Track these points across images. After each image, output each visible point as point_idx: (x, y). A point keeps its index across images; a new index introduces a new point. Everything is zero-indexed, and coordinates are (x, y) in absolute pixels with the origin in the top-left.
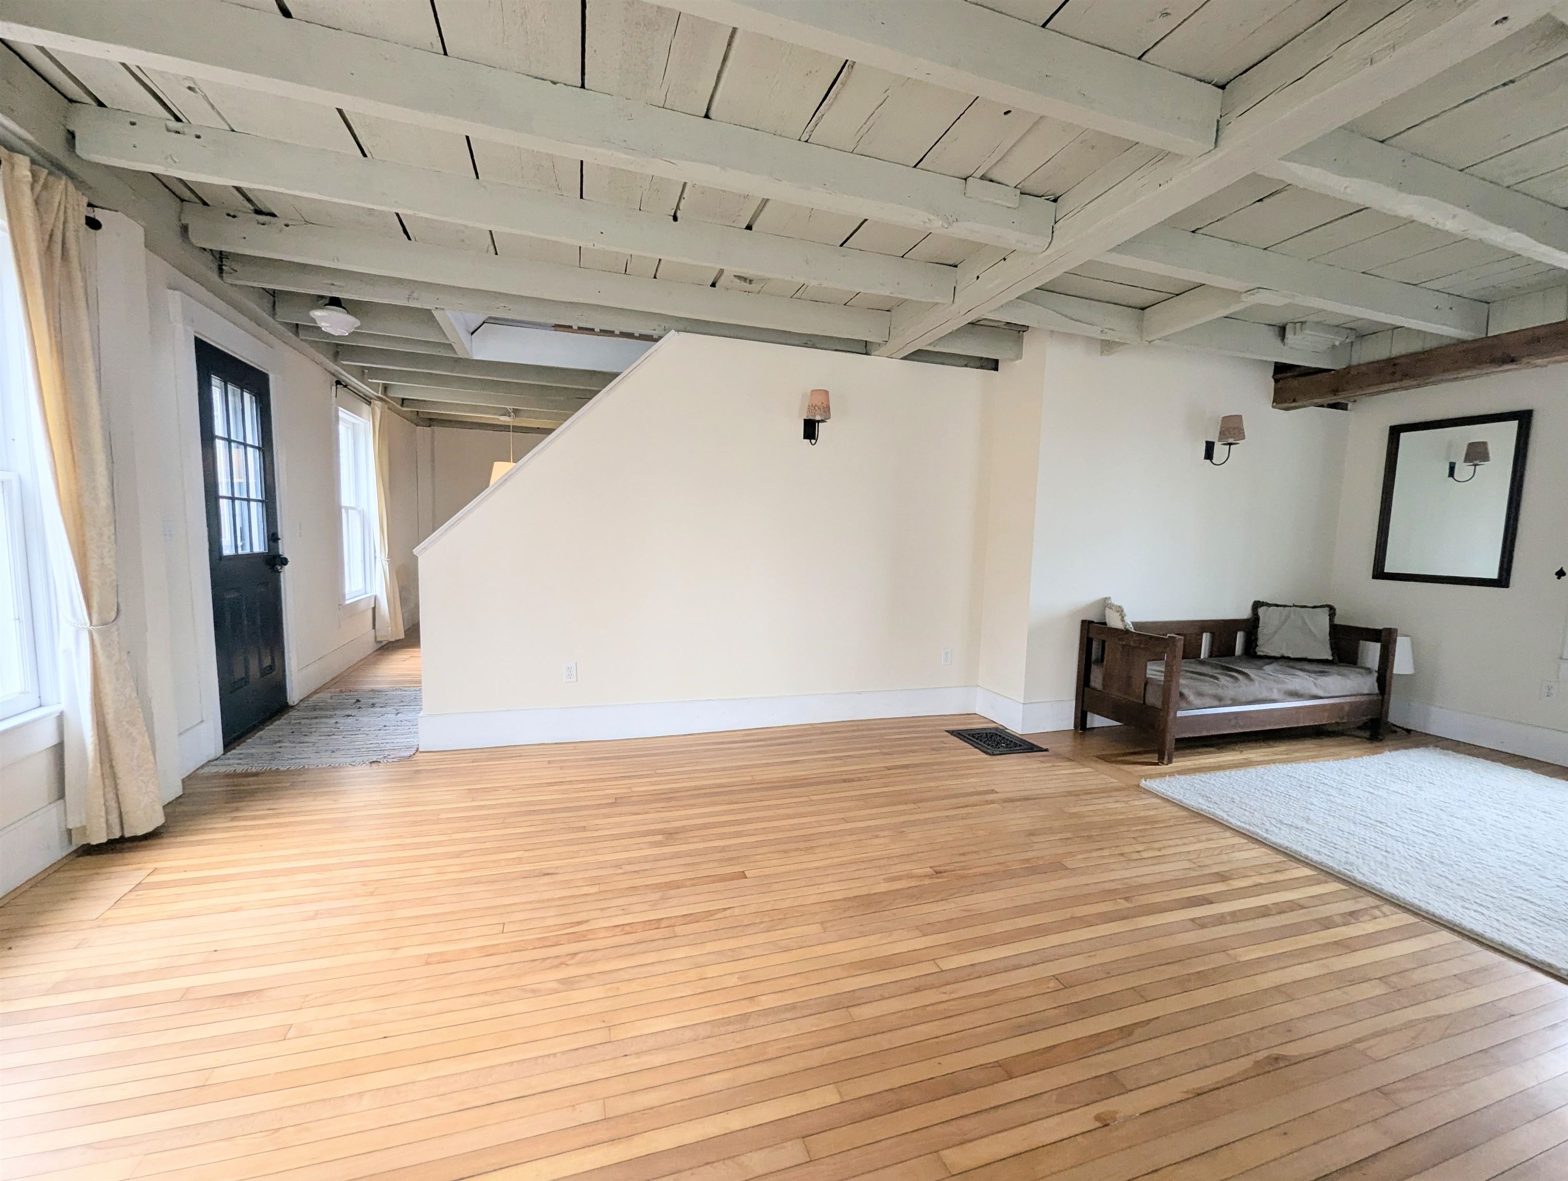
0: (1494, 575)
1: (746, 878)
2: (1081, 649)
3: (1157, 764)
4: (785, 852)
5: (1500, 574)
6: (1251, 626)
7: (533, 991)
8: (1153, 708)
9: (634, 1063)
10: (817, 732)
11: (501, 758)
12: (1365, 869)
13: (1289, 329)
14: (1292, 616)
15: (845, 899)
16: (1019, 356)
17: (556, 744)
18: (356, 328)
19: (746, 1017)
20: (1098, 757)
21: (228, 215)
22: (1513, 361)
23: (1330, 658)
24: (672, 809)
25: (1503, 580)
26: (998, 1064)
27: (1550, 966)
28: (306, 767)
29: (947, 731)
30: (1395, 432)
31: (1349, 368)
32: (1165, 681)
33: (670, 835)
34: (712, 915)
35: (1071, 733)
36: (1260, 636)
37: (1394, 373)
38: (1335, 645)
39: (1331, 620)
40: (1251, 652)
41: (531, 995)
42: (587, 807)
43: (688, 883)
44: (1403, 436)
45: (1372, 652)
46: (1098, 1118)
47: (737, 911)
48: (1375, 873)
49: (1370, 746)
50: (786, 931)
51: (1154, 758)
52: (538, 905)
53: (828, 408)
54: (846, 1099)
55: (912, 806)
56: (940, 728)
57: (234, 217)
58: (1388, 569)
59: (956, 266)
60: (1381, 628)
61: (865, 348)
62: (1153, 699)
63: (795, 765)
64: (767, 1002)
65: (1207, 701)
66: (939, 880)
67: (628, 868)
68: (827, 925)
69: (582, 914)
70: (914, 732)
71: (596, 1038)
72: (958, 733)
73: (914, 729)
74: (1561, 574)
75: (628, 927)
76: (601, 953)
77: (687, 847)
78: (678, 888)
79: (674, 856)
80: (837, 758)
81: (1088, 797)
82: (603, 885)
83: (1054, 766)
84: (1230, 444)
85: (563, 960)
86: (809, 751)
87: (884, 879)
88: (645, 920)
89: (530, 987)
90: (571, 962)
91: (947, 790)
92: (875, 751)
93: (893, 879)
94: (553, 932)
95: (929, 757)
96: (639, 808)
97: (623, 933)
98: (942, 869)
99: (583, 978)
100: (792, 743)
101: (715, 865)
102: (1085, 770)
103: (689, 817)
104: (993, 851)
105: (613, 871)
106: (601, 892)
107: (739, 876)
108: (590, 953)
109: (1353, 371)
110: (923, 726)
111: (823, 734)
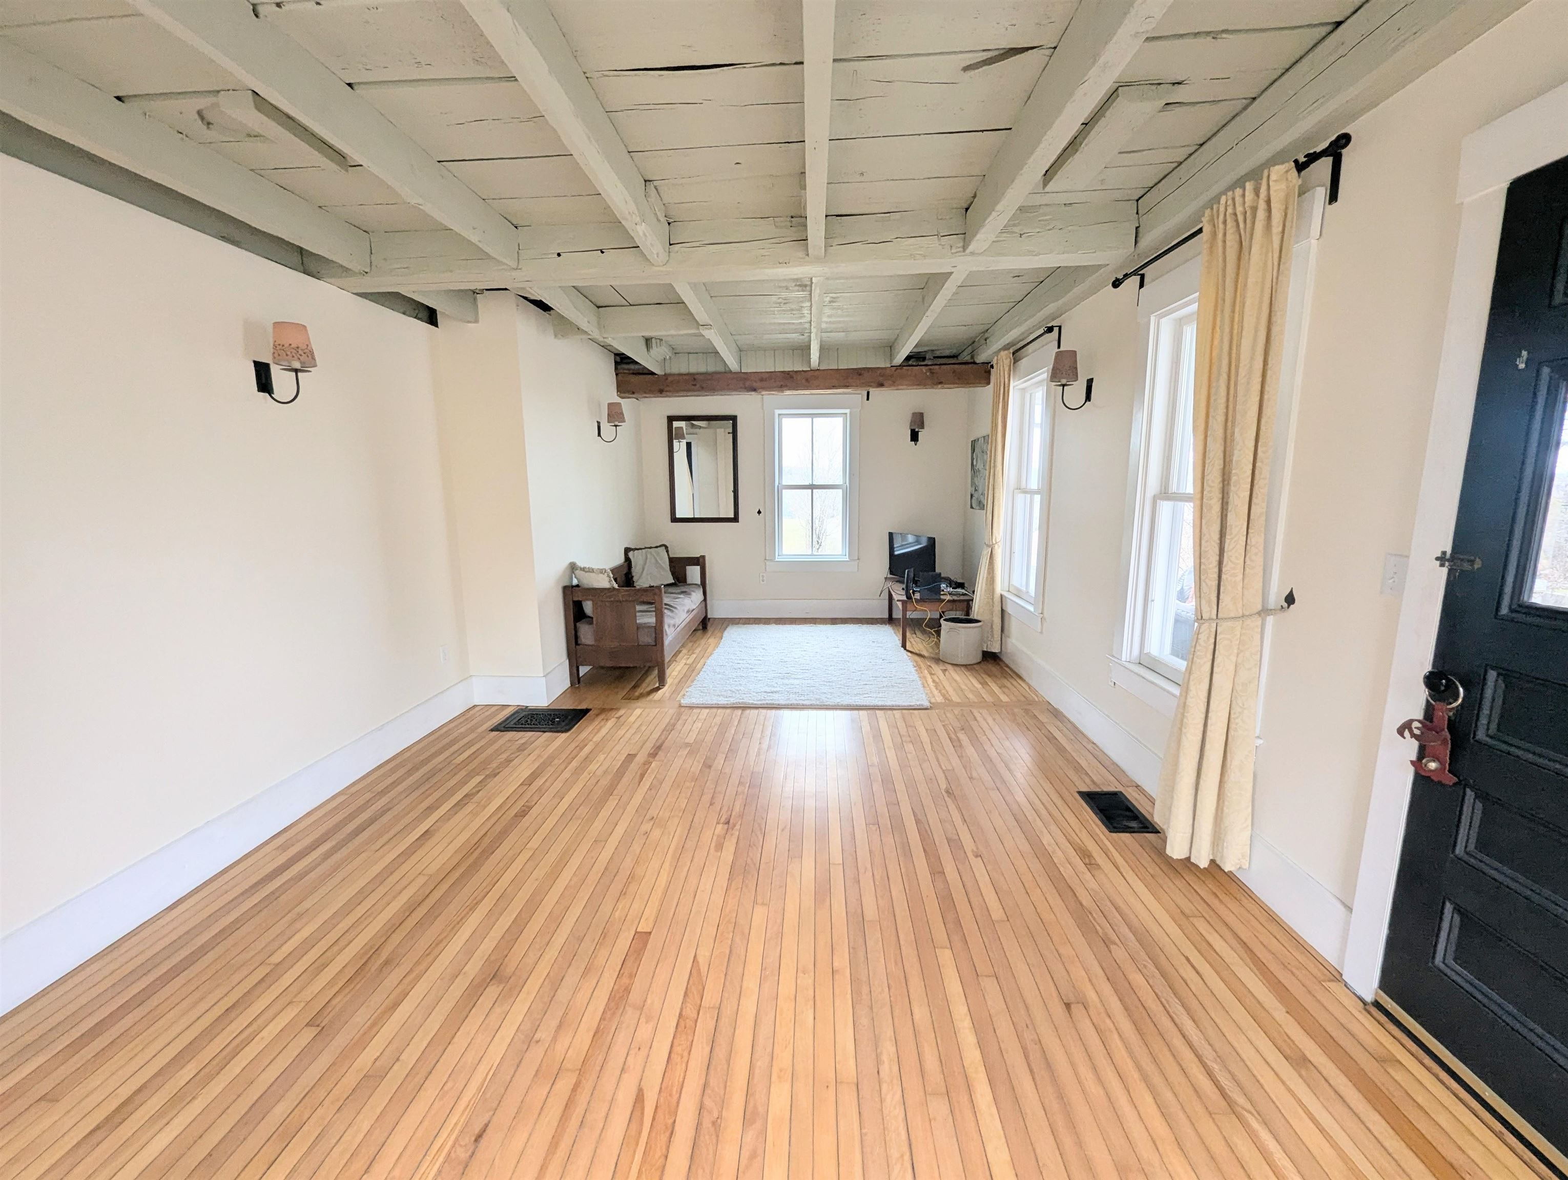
0: (732, 515)
1: (650, 933)
4: (623, 893)
5: (734, 514)
6: (629, 566)
7: (753, 1156)
8: (648, 646)
9: (888, 1069)
13: (649, 344)
14: (648, 557)
16: (476, 320)
23: (673, 582)
25: (737, 519)
26: (932, 874)
29: (492, 730)
30: (672, 419)
31: (666, 375)
32: (656, 620)
33: (498, 976)
34: (699, 972)
35: (571, 691)
36: (634, 574)
38: (674, 574)
39: (668, 555)
41: (759, 1159)
42: (287, 1078)
43: (625, 980)
44: (676, 424)
45: (693, 573)
46: (975, 857)
47: (704, 952)
50: (754, 927)
51: (652, 680)
53: (311, 352)
54: (948, 945)
55: (614, 798)
56: (481, 730)
58: (680, 516)
60: (697, 556)
62: (646, 639)
64: (842, 961)
66: (738, 827)
67: (544, 1034)
68: (759, 901)
69: (620, 1096)
70: (470, 744)
71: (848, 1097)
72: (503, 727)
73: (461, 743)
74: (759, 512)
75: (677, 1049)
76: (713, 1082)
77: (543, 968)
78: (627, 990)
79: (555, 982)
80: (460, 805)
81: (678, 726)
82: (567, 1065)
83: (619, 718)
84: (616, 426)
85: (707, 1123)
86: (413, 815)
87: (716, 851)
88: (672, 1030)
89: (744, 1161)
90: (716, 1115)
91: (605, 772)
92: (478, 779)
93: (720, 847)
94: (640, 1133)
95: (532, 757)
96: (377, 1000)
97: (686, 1054)
98: (723, 820)
99: (751, 1105)
100: (372, 821)
101: (603, 953)
102: (638, 712)
103: (469, 951)
104: (719, 789)
105: (537, 1053)
106: (582, 1071)
107: (642, 938)
108: (708, 1091)
109: (670, 379)
110: (463, 735)
111: (383, 793)
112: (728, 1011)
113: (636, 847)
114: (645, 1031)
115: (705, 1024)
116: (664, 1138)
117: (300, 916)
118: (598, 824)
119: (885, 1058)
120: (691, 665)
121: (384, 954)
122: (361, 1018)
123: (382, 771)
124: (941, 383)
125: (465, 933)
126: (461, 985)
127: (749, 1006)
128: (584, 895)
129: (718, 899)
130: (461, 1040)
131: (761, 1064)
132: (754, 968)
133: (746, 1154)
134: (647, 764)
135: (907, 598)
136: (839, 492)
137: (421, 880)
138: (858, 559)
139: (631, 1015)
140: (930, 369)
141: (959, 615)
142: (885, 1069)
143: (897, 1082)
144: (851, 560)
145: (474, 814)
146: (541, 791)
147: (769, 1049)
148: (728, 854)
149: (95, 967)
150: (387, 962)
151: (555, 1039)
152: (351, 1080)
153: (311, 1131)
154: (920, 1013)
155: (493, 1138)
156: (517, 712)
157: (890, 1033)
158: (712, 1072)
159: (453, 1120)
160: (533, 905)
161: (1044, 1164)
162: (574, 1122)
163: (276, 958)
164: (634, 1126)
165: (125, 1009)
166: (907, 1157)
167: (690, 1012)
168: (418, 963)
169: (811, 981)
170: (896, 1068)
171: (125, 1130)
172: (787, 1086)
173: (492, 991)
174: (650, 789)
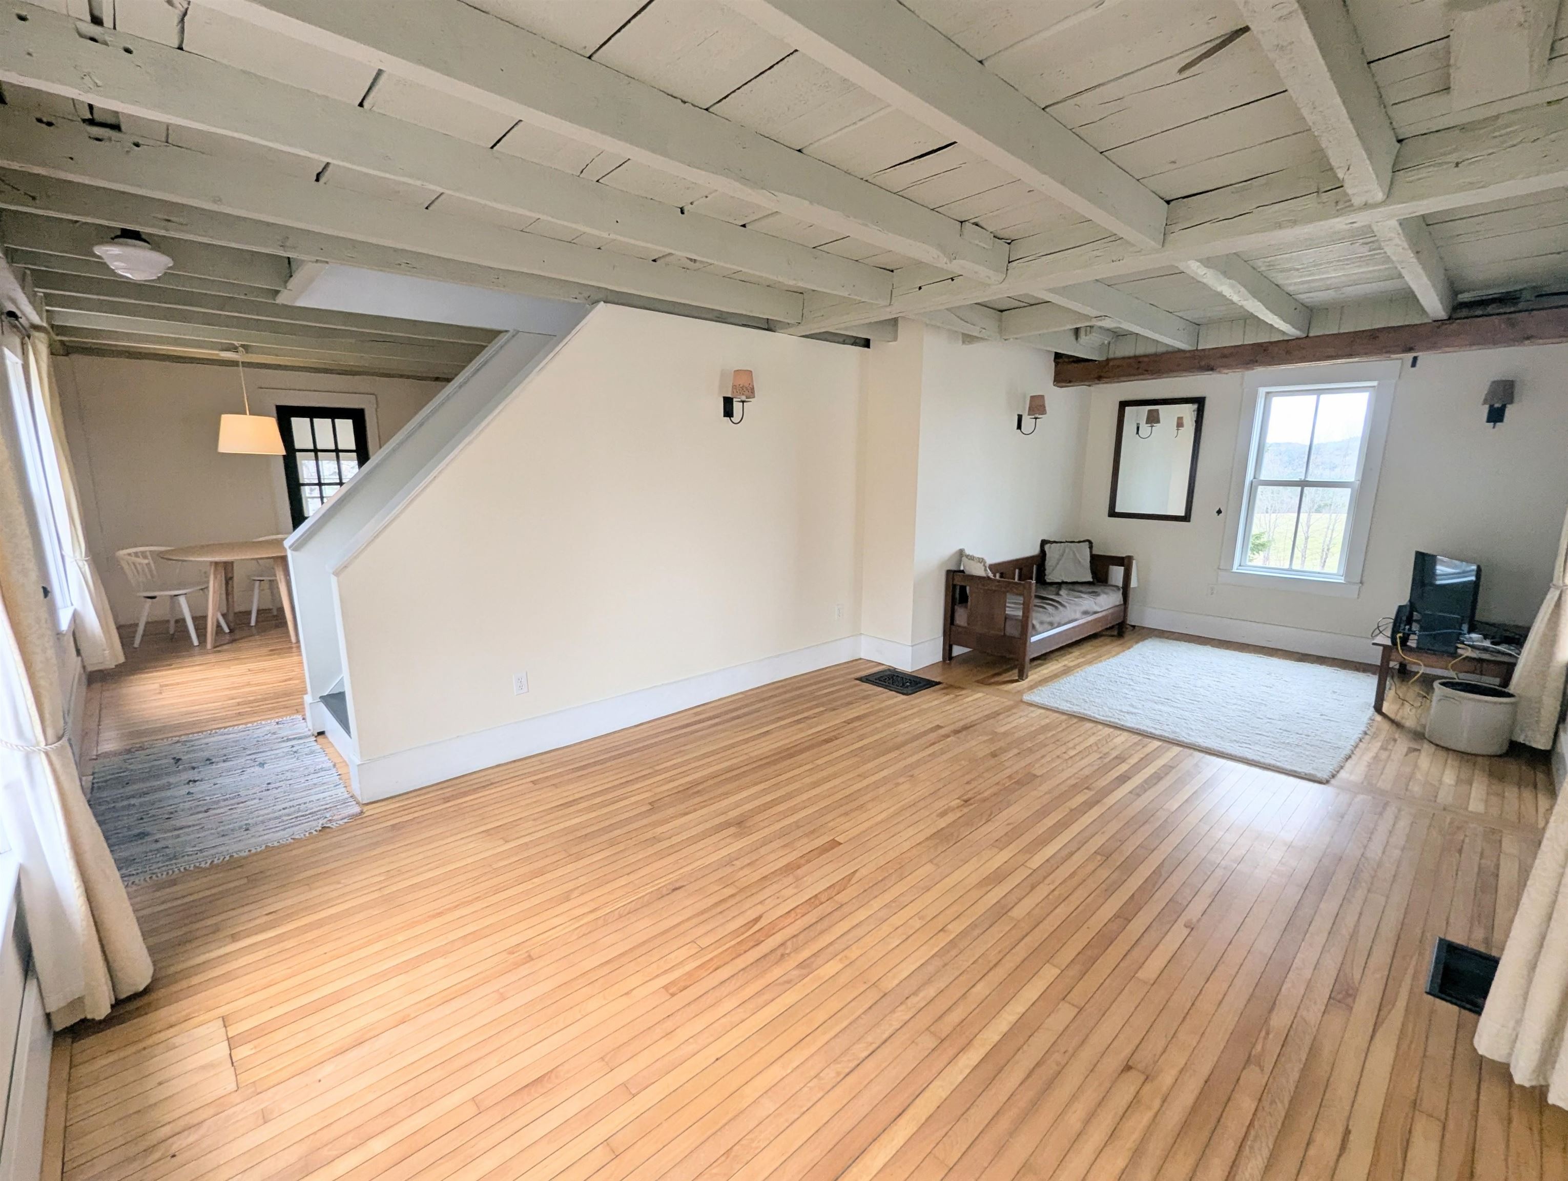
0: (1182, 513)
1: (841, 844)
2: (946, 595)
3: (1017, 681)
4: (846, 814)
5: (1186, 513)
6: (1041, 559)
7: (788, 982)
8: (1012, 638)
9: (917, 1001)
10: (752, 700)
11: (475, 790)
12: (1184, 734)
13: (1082, 333)
14: (1067, 551)
15: (927, 839)
16: (895, 339)
17: (514, 761)
18: (169, 268)
19: (952, 943)
20: (978, 682)
21: (40, 120)
22: (1212, 369)
23: (1091, 580)
24: (712, 801)
25: (1186, 518)
26: (1116, 916)
27: (1295, 772)
28: (235, 855)
29: (857, 679)
30: (1123, 405)
31: (1108, 360)
32: (1023, 616)
33: (741, 824)
34: (850, 880)
35: (940, 665)
36: (1047, 567)
37: (1138, 368)
38: (1094, 572)
39: (1091, 552)
40: (1041, 580)
41: (789, 986)
42: (628, 821)
43: (803, 861)
44: (1128, 409)
45: (1117, 574)
46: (1186, 926)
47: (864, 872)
48: (1189, 735)
49: (1120, 642)
50: (914, 874)
51: (1014, 674)
52: (702, 918)
53: (753, 389)
54: (1063, 967)
55: (897, 752)
56: (849, 677)
57: (50, 124)
58: (1117, 510)
59: (892, 271)
60: (1124, 555)
61: (768, 326)
62: (1012, 630)
63: (768, 737)
64: (956, 928)
65: (1046, 626)
66: (971, 807)
67: (738, 864)
68: (935, 862)
69: (749, 912)
70: (834, 685)
71: (873, 996)
72: (866, 679)
73: (831, 682)
74: (1219, 512)
75: (798, 911)
76: (801, 937)
77: (766, 832)
78: (799, 867)
79: (765, 842)
80: (799, 722)
81: (1001, 717)
82: (736, 884)
83: (957, 696)
84: (1036, 418)
85: (779, 952)
86: (768, 719)
87: (937, 816)
88: (804, 900)
89: (781, 980)
90: (787, 952)
91: (908, 733)
92: (822, 709)
93: (943, 814)
94: (743, 934)
95: (868, 705)
96: (682, 807)
97: (799, 916)
98: (965, 798)
99: (812, 960)
100: (745, 715)
101: (805, 840)
102: (980, 695)
103: (738, 805)
104: (985, 775)
105: (729, 869)
106: (742, 890)
107: (835, 844)
108: (794, 940)
109: (1111, 364)
110: (834, 678)
111: (763, 700)
112: (846, 910)
113: (882, 790)
114: (790, 891)
115: (827, 907)
116: (752, 944)
117: (680, 752)
118: (870, 765)
119: (922, 994)
120: (1069, 668)
121: (700, 787)
122: (671, 811)
123: (773, 686)
124: (1528, 338)
125: (745, 794)
126: (722, 819)
127: (862, 915)
128: (823, 804)
129: (906, 846)
130: (701, 845)
131: (838, 946)
132: (887, 897)
133: (785, 978)
134: (948, 736)
135: (1392, 642)
136: (1347, 492)
137: (746, 757)
138: (1361, 583)
139: (790, 879)
140: (1509, 319)
141: (1492, 681)
142: (914, 1000)
143: (914, 1011)
144: (1349, 583)
145: (801, 730)
146: (852, 731)
147: (850, 943)
148: (943, 823)
149: (597, 740)
150: (698, 792)
151: (742, 868)
152: (649, 835)
153: (621, 847)
154: (981, 989)
155: (680, 894)
156: (885, 671)
157: (943, 986)
158: (806, 932)
159: (671, 876)
160: (789, 796)
161: (967, 1120)
162: (719, 909)
163: (657, 768)
164: (743, 930)
165: (595, 763)
166: (874, 1046)
167: (823, 898)
168: (710, 799)
169: (918, 926)
170: (923, 1004)
171: (572, 809)
172: (841, 966)
173: (733, 830)
174: (929, 755)
